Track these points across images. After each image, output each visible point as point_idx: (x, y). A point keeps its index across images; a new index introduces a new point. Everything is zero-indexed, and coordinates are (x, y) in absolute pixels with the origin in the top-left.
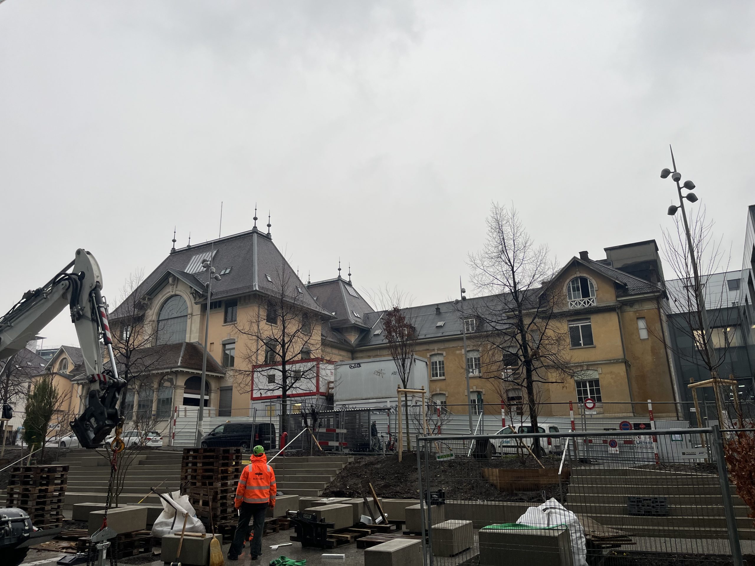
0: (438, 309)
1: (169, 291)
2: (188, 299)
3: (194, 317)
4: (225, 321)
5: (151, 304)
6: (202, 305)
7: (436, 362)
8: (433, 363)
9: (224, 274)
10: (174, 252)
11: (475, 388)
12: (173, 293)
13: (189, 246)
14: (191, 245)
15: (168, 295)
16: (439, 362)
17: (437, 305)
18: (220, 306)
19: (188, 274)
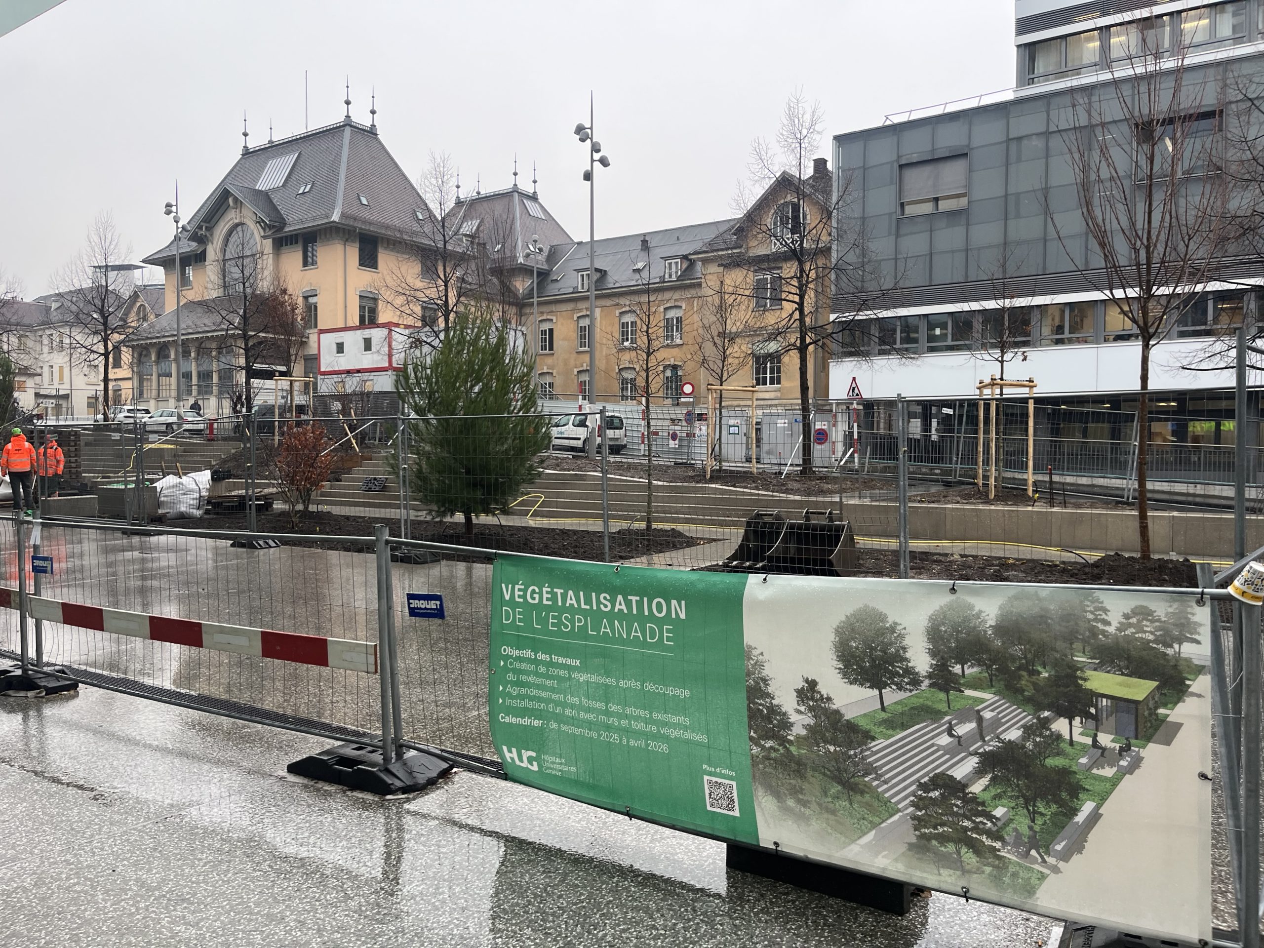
0: (645, 242)
1: (231, 217)
2: (255, 232)
3: (265, 257)
4: (305, 264)
5: (212, 235)
6: (274, 240)
7: (627, 323)
8: (623, 324)
9: (303, 193)
10: (247, 153)
11: (672, 360)
12: (237, 221)
13: (270, 142)
14: (274, 140)
15: (230, 224)
16: (632, 323)
17: (645, 235)
18: (296, 243)
19: (261, 191)
